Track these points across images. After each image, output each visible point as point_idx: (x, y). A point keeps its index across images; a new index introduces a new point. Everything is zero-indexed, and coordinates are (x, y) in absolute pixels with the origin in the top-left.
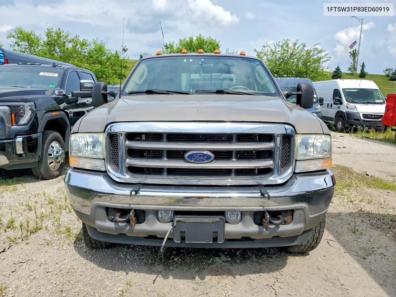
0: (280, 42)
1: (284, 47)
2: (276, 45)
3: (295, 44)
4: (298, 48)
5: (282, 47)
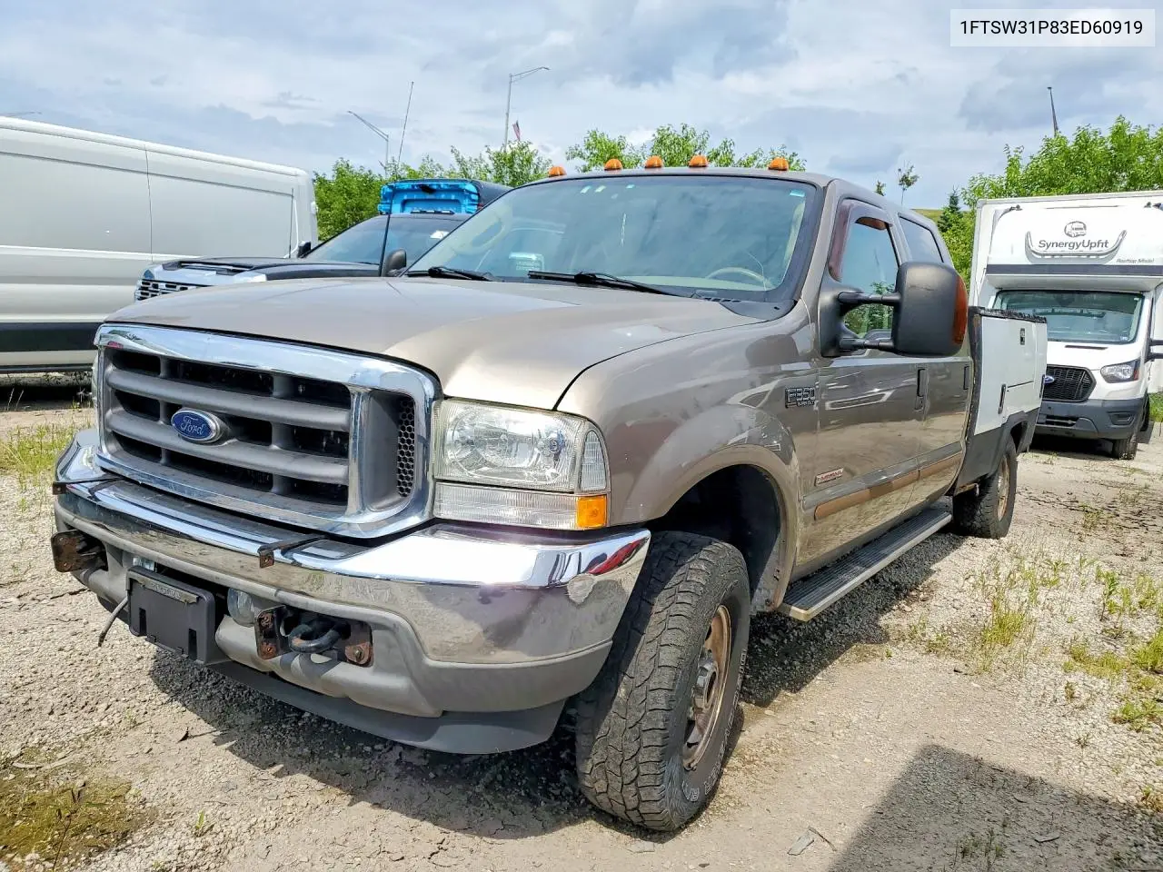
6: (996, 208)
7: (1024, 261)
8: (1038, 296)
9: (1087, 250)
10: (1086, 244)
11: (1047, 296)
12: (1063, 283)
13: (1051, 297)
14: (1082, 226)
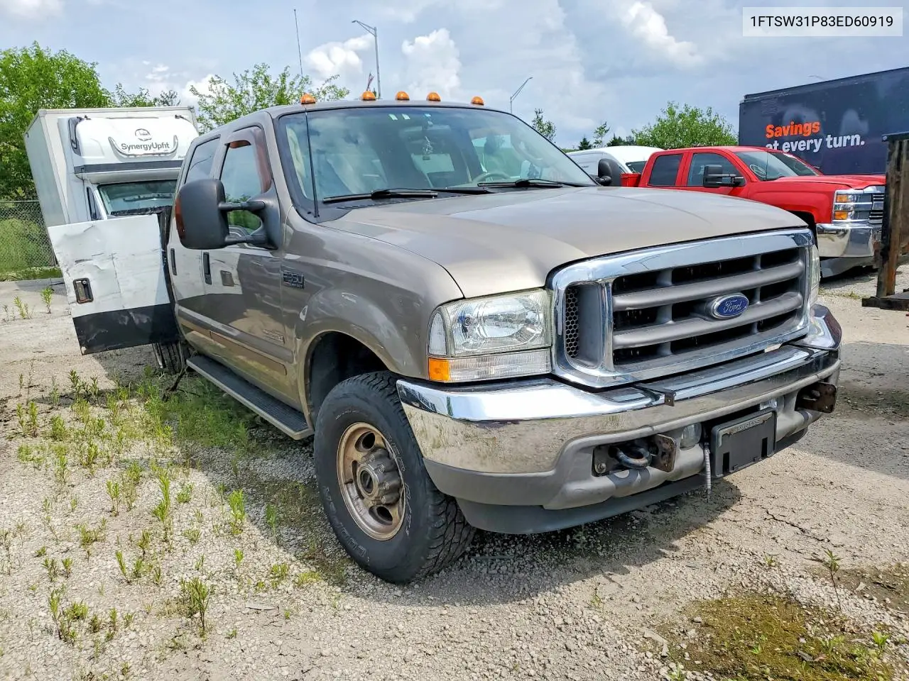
0: (247, 72)
1: (260, 84)
2: (240, 78)
3: (284, 76)
4: (292, 84)
5: (255, 83)
6: (60, 117)
7: (115, 160)
8: (132, 187)
9: (157, 151)
10: (155, 146)
11: (138, 186)
12: (146, 176)
13: (142, 186)
14: (146, 132)
